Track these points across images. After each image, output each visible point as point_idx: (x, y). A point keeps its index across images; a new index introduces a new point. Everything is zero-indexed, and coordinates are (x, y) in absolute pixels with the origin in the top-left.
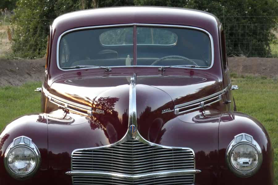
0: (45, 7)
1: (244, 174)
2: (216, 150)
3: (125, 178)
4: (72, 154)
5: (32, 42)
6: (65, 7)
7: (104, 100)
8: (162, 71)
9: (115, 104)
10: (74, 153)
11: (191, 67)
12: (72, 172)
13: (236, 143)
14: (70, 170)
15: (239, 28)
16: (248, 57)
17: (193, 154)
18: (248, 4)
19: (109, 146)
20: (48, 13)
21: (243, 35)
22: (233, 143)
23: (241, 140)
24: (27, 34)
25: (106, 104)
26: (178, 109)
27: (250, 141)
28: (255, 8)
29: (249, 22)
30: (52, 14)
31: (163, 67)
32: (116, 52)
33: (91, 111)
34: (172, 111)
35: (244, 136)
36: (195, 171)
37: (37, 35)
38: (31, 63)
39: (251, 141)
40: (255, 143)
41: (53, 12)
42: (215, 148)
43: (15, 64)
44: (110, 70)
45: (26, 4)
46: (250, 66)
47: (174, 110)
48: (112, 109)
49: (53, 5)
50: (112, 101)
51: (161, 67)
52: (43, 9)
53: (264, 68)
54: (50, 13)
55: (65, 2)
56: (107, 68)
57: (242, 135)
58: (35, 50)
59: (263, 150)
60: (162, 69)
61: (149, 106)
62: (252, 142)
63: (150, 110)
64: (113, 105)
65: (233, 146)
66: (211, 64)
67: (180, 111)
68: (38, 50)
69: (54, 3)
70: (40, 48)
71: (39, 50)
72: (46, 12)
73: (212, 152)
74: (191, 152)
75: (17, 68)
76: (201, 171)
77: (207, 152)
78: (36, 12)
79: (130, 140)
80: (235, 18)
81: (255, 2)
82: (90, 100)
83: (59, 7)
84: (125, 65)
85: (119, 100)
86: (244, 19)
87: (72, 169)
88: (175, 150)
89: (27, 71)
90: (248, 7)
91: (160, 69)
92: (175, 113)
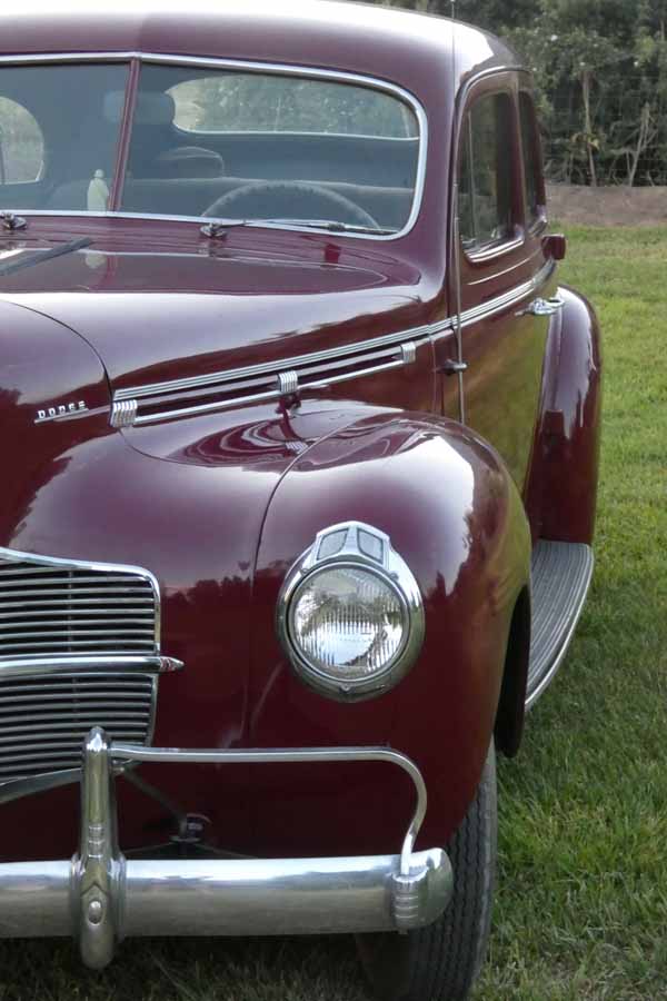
1: (343, 688)
8: (210, 237)
11: (331, 228)
13: (316, 562)
17: (152, 595)
22: (308, 559)
23: (340, 549)
26: (134, 405)
27: (372, 558)
31: (214, 225)
32: (218, 156)
34: (97, 411)
35: (355, 534)
39: (378, 557)
40: (395, 563)
44: (18, 225)
47: (104, 409)
51: (208, 224)
56: (9, 216)
57: (347, 529)
60: (213, 231)
62: (380, 561)
65: (305, 573)
66: (406, 222)
67: (141, 411)
74: (147, 584)
76: (182, 663)
84: (85, 208)
88: (76, 573)
91: (206, 230)
92: (113, 421)
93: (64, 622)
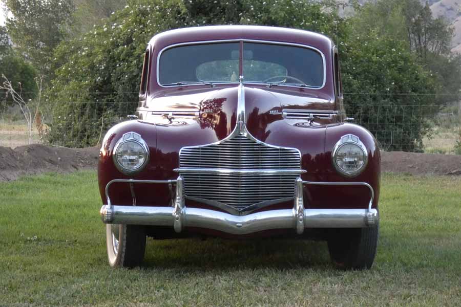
0: (98, 77)
1: (349, 174)
2: (322, 154)
3: (232, 173)
4: (180, 152)
5: (78, 125)
6: (126, 76)
7: (211, 102)
9: (222, 103)
10: (182, 151)
11: (301, 86)
12: (180, 169)
13: (342, 143)
14: (178, 168)
15: (376, 112)
16: (389, 150)
17: (299, 155)
18: (390, 77)
19: (218, 143)
20: (101, 85)
21: (382, 121)
22: (339, 143)
23: (348, 140)
24: (70, 115)
25: (213, 106)
26: (286, 114)
27: (355, 141)
28: (400, 84)
29: (391, 103)
30: (108, 88)
31: (271, 85)
33: (199, 113)
34: (279, 113)
35: (351, 137)
36: (300, 171)
37: (85, 117)
38: (78, 153)
39: (357, 142)
40: (360, 143)
41: (109, 84)
42: (321, 151)
43: (56, 153)
44: (214, 87)
45: (70, 73)
46: (391, 162)
47: (281, 113)
48: (220, 110)
49: (109, 74)
50: (219, 102)
52: (94, 80)
53: (411, 166)
54: (105, 86)
55: (127, 69)
57: (349, 136)
58: (81, 138)
59: (370, 154)
61: (258, 107)
63: (257, 113)
64: (220, 105)
65: (339, 146)
66: (322, 83)
67: (288, 115)
68: (85, 139)
69: (111, 72)
70: (89, 134)
71: (88, 138)
72: (99, 83)
73: (318, 155)
74: (298, 152)
75: (59, 158)
76: (306, 171)
77: (313, 156)
78: (85, 83)
79: (238, 137)
80: (371, 97)
81: (401, 76)
82: (195, 105)
83: (119, 77)
85: (227, 100)
86: (384, 99)
87: (179, 166)
88: (281, 150)
89: (73, 163)
90: (390, 83)
92: (283, 116)
93: (282, 164)
